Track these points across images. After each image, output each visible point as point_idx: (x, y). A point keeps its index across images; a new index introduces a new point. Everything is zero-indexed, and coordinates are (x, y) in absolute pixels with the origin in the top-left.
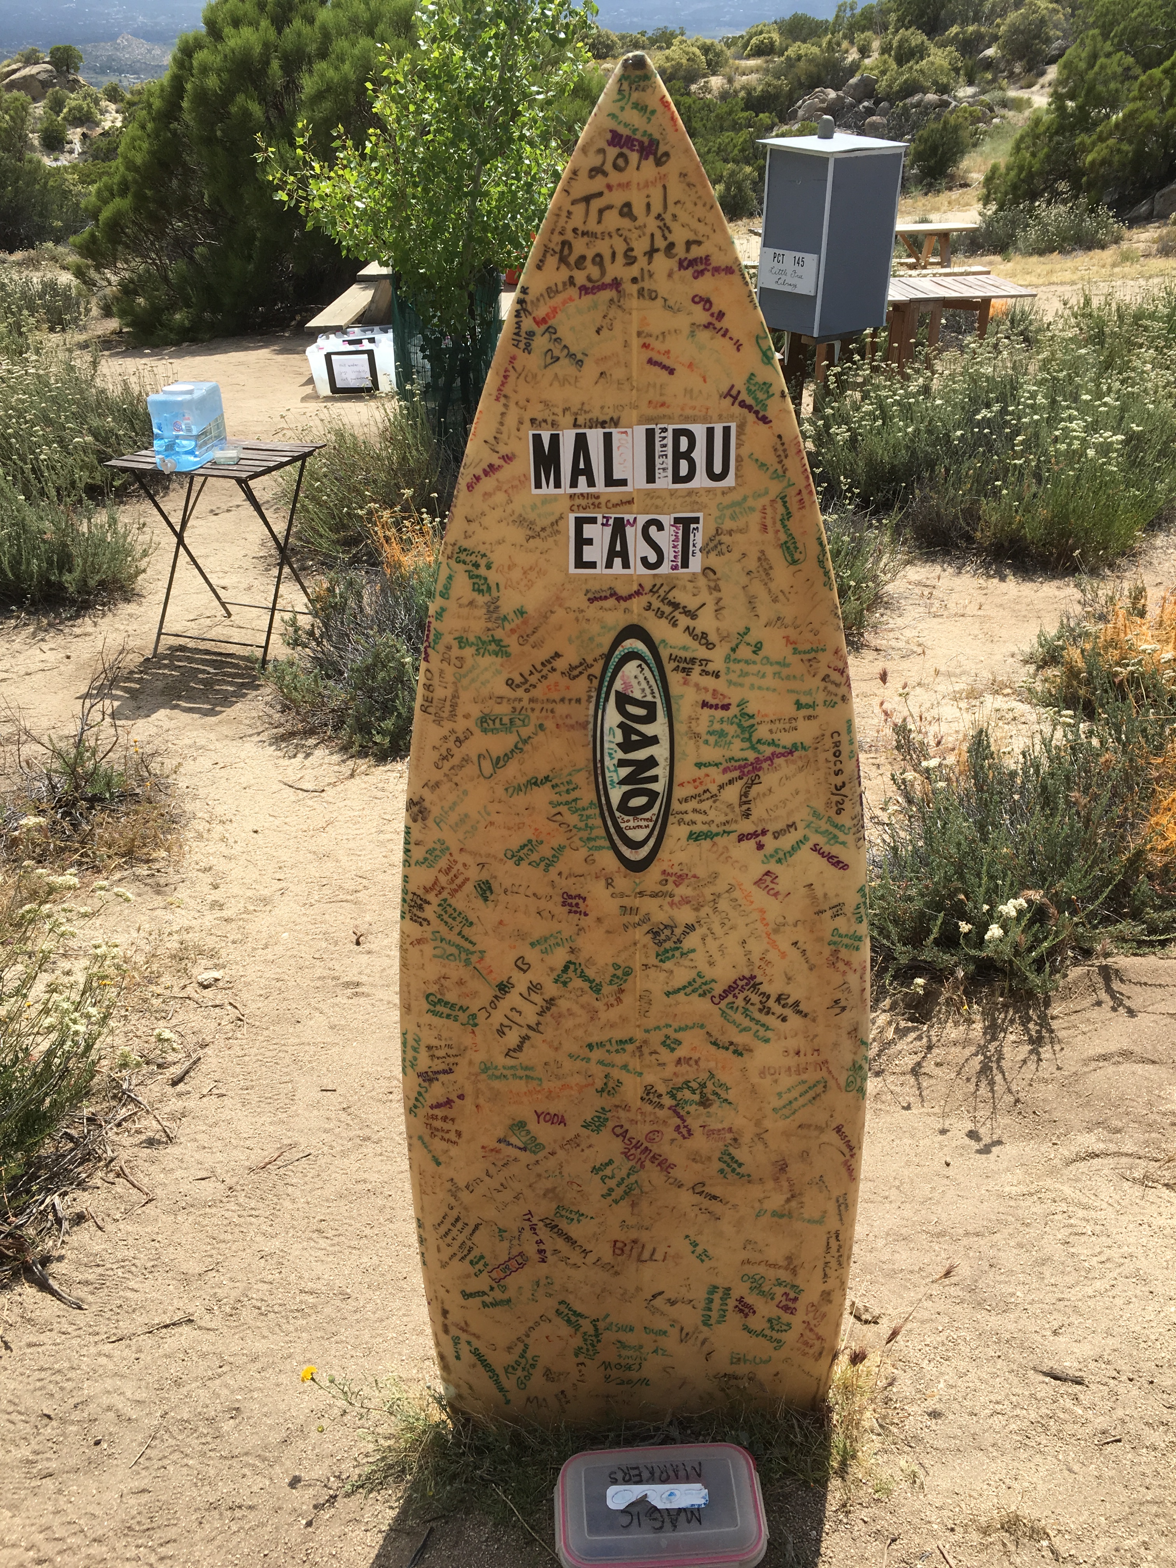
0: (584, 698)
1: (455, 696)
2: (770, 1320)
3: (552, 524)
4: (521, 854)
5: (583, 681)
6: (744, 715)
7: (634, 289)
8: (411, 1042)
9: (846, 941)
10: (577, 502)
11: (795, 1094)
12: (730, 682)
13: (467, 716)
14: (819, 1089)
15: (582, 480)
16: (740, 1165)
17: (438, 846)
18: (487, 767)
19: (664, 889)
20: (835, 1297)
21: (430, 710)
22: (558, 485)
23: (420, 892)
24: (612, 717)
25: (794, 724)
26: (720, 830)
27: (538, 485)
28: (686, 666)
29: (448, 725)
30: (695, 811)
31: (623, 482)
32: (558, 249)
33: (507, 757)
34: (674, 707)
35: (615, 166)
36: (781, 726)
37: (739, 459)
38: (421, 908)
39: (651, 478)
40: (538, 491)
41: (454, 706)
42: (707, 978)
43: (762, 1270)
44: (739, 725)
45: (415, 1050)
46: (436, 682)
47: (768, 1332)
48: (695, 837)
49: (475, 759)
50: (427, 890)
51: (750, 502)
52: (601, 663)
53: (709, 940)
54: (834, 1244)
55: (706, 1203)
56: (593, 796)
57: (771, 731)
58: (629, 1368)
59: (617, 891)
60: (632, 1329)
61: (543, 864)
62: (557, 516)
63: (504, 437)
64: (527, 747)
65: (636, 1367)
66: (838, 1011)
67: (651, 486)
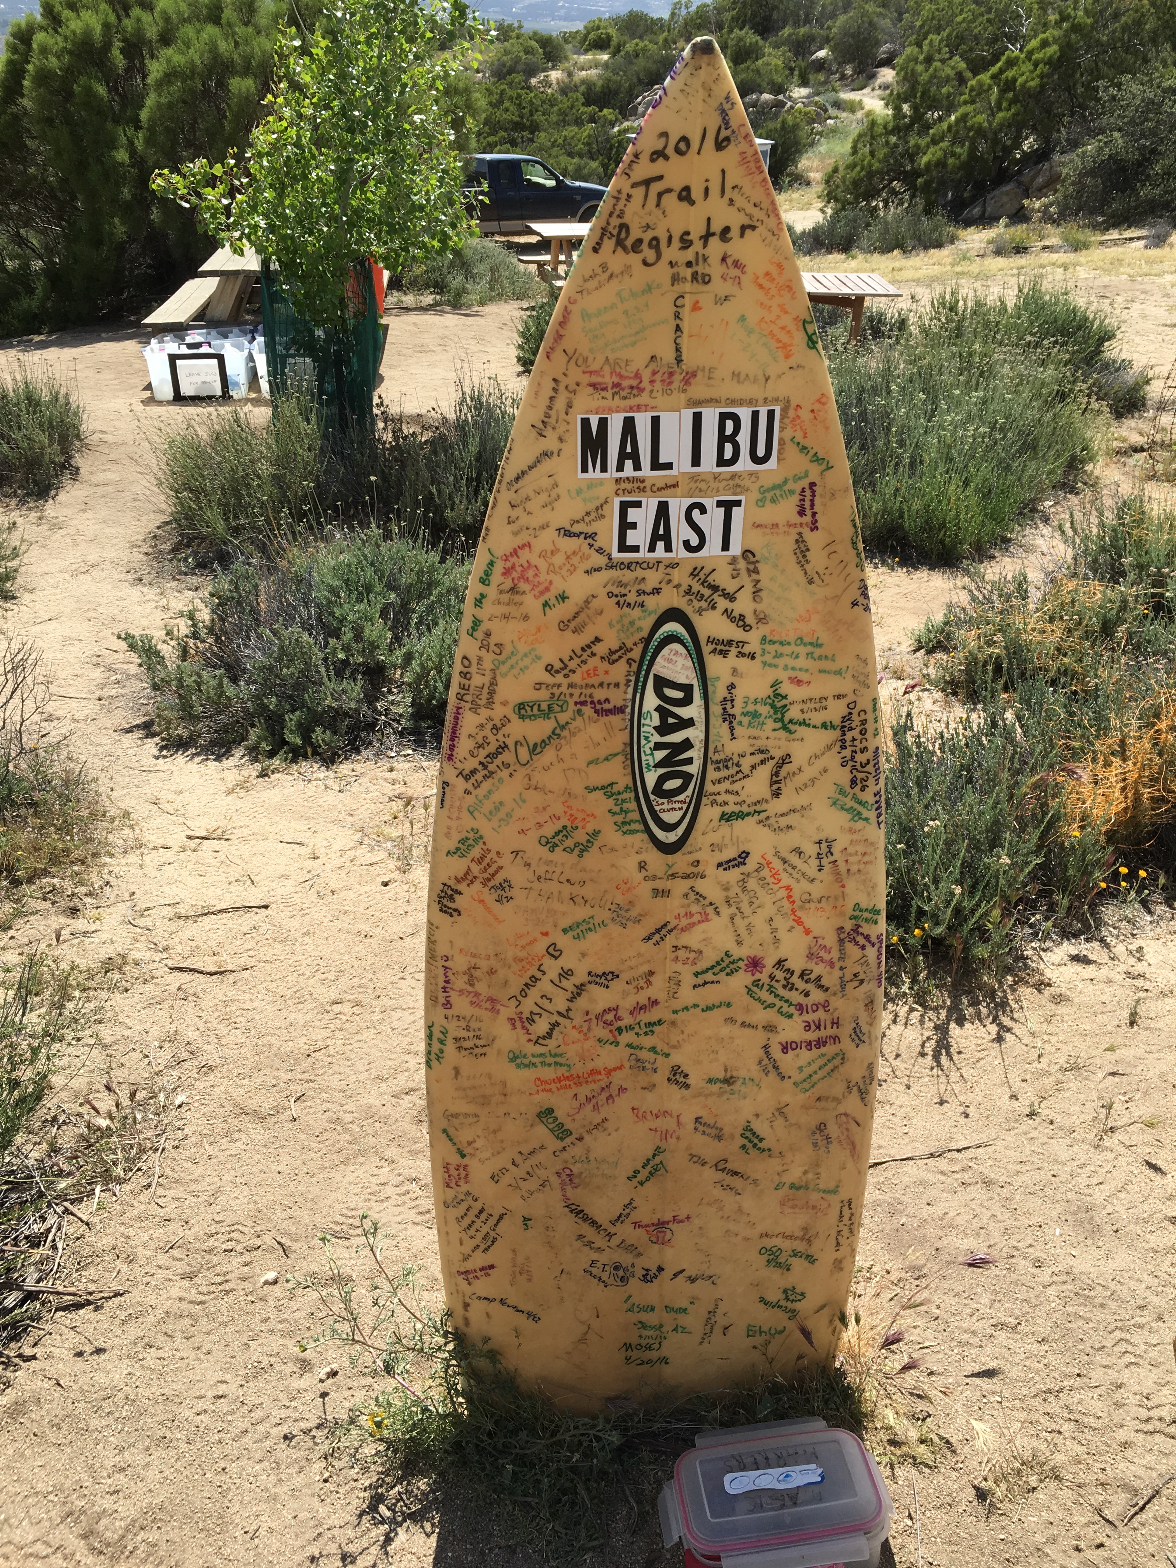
0: (623, 682)
1: (493, 683)
2: (785, 1291)
3: (597, 509)
4: (556, 840)
5: (622, 667)
6: (777, 695)
7: (688, 273)
8: (437, 1034)
9: (866, 915)
10: (623, 486)
11: (815, 1067)
12: (765, 663)
13: (505, 703)
14: (837, 1062)
15: (629, 464)
16: (761, 1140)
17: (471, 835)
18: (524, 754)
19: (695, 870)
20: (845, 1264)
21: (466, 698)
22: (604, 469)
23: (452, 883)
24: (651, 701)
25: (824, 703)
26: (751, 810)
27: (585, 470)
28: (723, 647)
29: (485, 713)
30: (727, 791)
31: (669, 466)
32: (615, 232)
33: (544, 743)
34: (710, 689)
35: (678, 151)
36: (812, 705)
37: (782, 442)
38: (451, 898)
39: (696, 461)
40: (585, 475)
41: (492, 693)
42: (735, 957)
43: (778, 1242)
44: (773, 706)
45: (442, 1042)
46: (473, 669)
47: (783, 1303)
48: (726, 818)
49: (512, 747)
50: (458, 881)
51: (790, 485)
52: (641, 646)
53: (738, 919)
54: (846, 1212)
55: (729, 1180)
56: (629, 780)
57: (802, 711)
58: (649, 1348)
59: (649, 874)
60: (653, 1309)
61: (577, 851)
62: (602, 501)
63: (553, 420)
64: (565, 733)
65: (656, 1346)
66: (856, 983)
67: (696, 469)
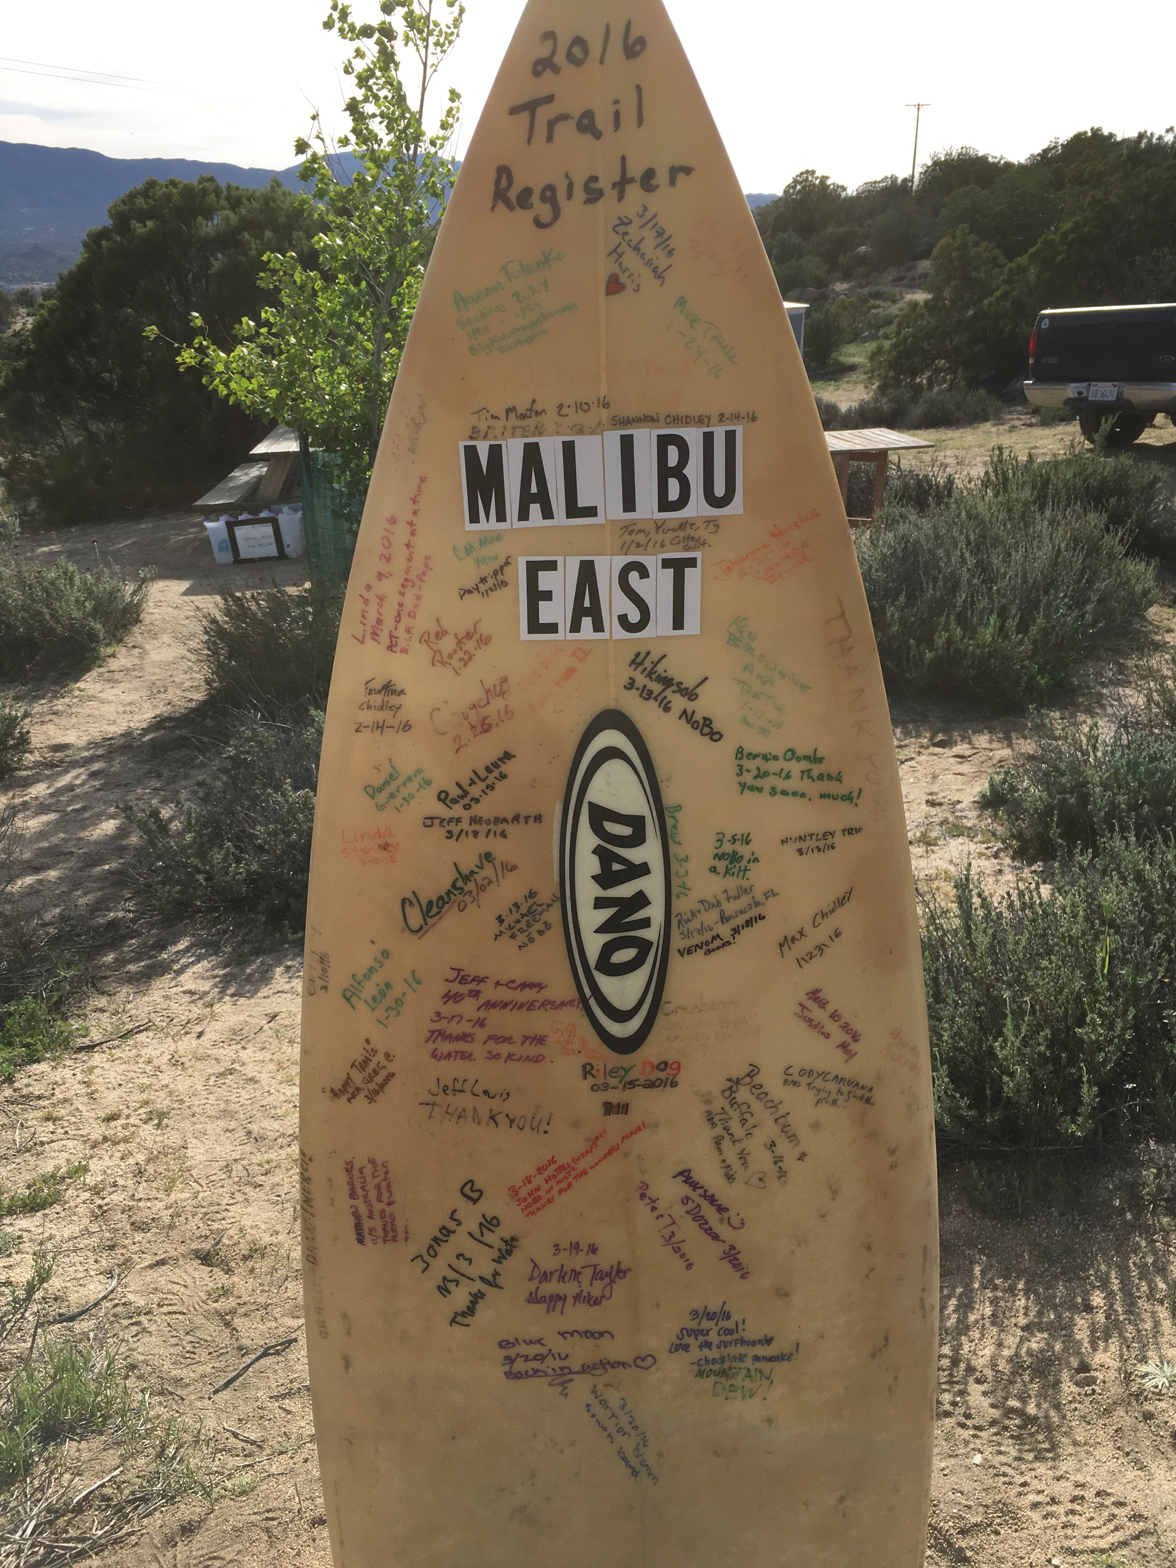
0: (546, 814)
3: (495, 573)
12: (743, 786)
13: (384, 847)
18: (414, 916)
19: (663, 1075)
25: (830, 841)
26: (736, 990)
27: (474, 519)
29: (358, 860)
31: (591, 511)
33: (442, 901)
34: (669, 822)
36: (813, 844)
37: (748, 476)
39: (629, 504)
40: (475, 527)
42: (725, 1197)
49: (398, 906)
50: (335, 1094)
52: (568, 765)
53: (726, 1144)
57: (800, 851)
59: (598, 1081)
61: (495, 1049)
62: (501, 561)
64: (471, 886)
67: (629, 516)
